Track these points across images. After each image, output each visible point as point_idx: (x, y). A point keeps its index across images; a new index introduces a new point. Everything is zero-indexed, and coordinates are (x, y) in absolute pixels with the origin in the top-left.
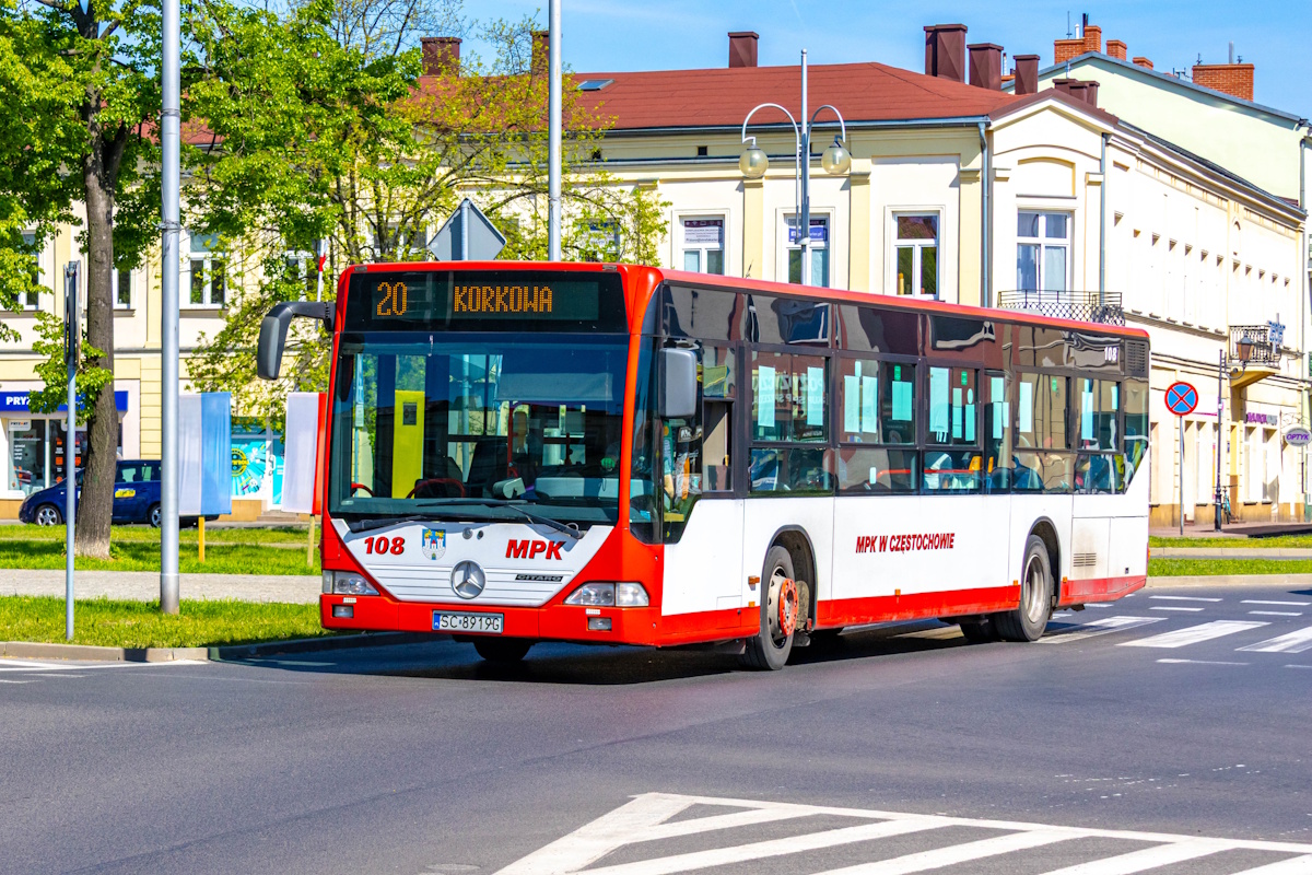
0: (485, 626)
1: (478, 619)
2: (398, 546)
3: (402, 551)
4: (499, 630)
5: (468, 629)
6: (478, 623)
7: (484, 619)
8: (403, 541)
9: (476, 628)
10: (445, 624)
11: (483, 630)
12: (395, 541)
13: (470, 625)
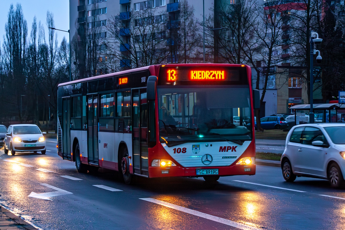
0: (213, 173)
1: (211, 171)
2: (184, 151)
3: (185, 152)
4: (217, 174)
5: (208, 174)
6: (211, 172)
7: (213, 171)
8: (186, 149)
9: (210, 174)
10: (200, 173)
11: (213, 174)
12: (183, 149)
13: (208, 173)
